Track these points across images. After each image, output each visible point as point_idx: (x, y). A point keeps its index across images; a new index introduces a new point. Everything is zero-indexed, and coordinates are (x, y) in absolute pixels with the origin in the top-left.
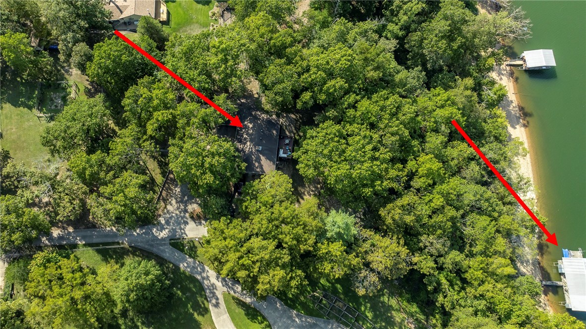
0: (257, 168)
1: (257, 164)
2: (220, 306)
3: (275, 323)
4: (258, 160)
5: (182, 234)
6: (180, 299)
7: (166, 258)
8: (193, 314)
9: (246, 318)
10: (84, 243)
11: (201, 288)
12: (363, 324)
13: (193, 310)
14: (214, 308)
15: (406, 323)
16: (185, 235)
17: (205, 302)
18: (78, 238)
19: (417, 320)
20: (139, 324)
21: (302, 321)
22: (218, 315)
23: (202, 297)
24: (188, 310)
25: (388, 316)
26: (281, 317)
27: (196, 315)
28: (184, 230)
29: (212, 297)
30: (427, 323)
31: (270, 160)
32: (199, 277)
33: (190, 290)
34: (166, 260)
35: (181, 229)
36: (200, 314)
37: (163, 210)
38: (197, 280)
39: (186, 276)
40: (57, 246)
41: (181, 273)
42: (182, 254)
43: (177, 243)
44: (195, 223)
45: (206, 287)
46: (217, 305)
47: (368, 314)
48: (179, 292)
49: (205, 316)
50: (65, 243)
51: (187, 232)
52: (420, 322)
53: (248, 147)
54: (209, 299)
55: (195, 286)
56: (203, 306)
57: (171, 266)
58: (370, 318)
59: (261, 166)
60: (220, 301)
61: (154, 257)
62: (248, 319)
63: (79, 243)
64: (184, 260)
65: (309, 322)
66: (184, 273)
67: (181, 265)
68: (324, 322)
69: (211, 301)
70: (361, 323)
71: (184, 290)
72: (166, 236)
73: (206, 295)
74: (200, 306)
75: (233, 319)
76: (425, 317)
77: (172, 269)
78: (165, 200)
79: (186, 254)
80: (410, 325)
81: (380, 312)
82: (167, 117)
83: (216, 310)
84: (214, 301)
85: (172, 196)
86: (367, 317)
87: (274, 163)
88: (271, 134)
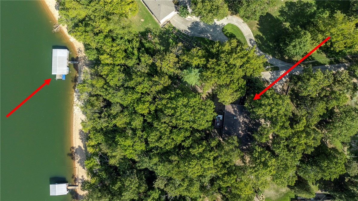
0: (235, 107)
1: (236, 109)
2: (249, 40)
3: (221, 33)
4: (235, 111)
5: (272, 73)
6: (270, 42)
7: (280, 61)
8: (263, 35)
9: (235, 35)
10: (326, 66)
11: (259, 47)
12: (174, 36)
13: (263, 37)
14: (252, 39)
15: (153, 37)
16: (271, 72)
17: (257, 41)
18: (329, 68)
19: (146, 40)
20: (290, 29)
21: (206, 35)
22: (250, 35)
23: (259, 43)
24: (265, 37)
25: (161, 40)
26: (217, 36)
27: (261, 35)
28: (272, 75)
29: (253, 44)
30: (141, 38)
31: (228, 112)
32: (261, 52)
33: (265, 46)
34: (280, 59)
35: (273, 76)
36: (259, 35)
37: (284, 85)
38: (262, 51)
39: (268, 53)
40: (340, 63)
41: (271, 54)
42: (271, 63)
43: (276, 69)
44: (266, 79)
45: (257, 48)
46: (251, 40)
47: (171, 41)
48: (271, 45)
49: (256, 35)
50: (336, 65)
51: (270, 74)
52: (145, 39)
53: (241, 119)
54: (255, 42)
55: (263, 48)
56: (258, 39)
57: (277, 57)
58: (171, 39)
59: (233, 108)
60: (249, 42)
61: (287, 61)
62: (234, 34)
63: (328, 66)
64: (270, 60)
65: (203, 34)
66: (269, 54)
67: (271, 58)
68: (195, 35)
70: (176, 36)
71: (268, 46)
72: (281, 72)
73: (257, 44)
75: (242, 34)
76: (142, 41)
77: (276, 56)
78: (284, 90)
79: (269, 63)
80: (150, 37)
81: (165, 42)
84: (252, 42)
85: (280, 93)
86: (172, 39)
87: (226, 111)
88: (228, 127)
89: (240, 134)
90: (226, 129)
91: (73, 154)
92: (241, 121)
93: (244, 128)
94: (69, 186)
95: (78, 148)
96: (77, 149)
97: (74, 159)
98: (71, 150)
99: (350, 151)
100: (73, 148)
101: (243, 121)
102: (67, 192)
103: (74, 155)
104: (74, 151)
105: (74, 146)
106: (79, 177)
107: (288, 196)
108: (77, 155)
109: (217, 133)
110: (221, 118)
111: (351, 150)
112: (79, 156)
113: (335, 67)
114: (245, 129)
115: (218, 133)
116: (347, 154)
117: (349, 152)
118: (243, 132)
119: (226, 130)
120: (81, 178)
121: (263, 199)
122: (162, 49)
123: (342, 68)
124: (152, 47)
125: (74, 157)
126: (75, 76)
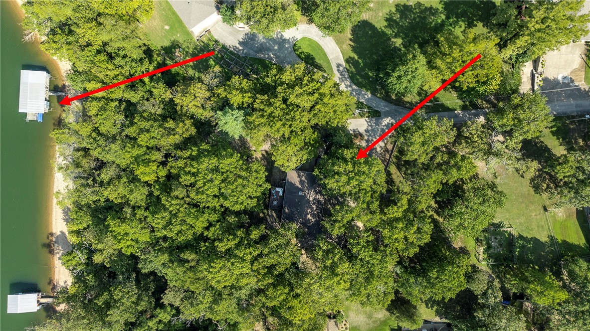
0: (303, 175)
1: (303, 179)
2: (336, 65)
3: (291, 52)
4: (301, 182)
5: (370, 122)
6: (370, 69)
7: (384, 101)
8: (358, 58)
9: (314, 56)
10: (456, 112)
11: (352, 78)
12: (217, 55)
13: (359, 61)
14: (341, 64)
15: (182, 56)
16: (367, 120)
17: (348, 68)
18: (461, 115)
19: (173, 60)
20: (403, 49)
21: (268, 55)
22: (337, 58)
23: (351, 71)
24: (363, 61)
25: (196, 61)
26: (285, 57)
27: (356, 58)
28: (368, 125)
29: (343, 71)
30: (164, 57)
31: (291, 183)
32: (354, 87)
33: (362, 77)
34: (383, 99)
35: (371, 126)
36: (353, 59)
37: (388, 142)
38: (355, 84)
39: (366, 88)
40: (479, 108)
41: (370, 89)
42: (370, 105)
43: (375, 114)
44: (358, 131)
45: (348, 79)
46: (339, 66)
47: (213, 63)
48: (371, 75)
49: (348, 57)
50: (473, 111)
51: (366, 123)
52: (170, 58)
53: (311, 196)
54: (346, 70)
55: (358, 80)
56: (351, 65)
57: (378, 95)
58: (211, 60)
59: (299, 176)
60: (336, 69)
61: (394, 102)
62: (312, 55)
63: (460, 112)
64: (368, 100)
65: (262, 54)
66: (367, 90)
67: (370, 96)
68: (249, 54)
69: (344, 69)
70: (219, 56)
71: (366, 77)
72: (384, 119)
73: (348, 73)
74: (352, 64)
75: (325, 55)
76: (166, 62)
77: (378, 93)
78: (387, 150)
79: (366, 105)
80: (179, 55)
81: (203, 64)
82: (389, 210)
83: (339, 62)
84: (341, 69)
85: (381, 154)
86: (214, 61)
87: (288, 181)
88: (290, 208)
89: (309, 219)
90: (287, 211)
91: (52, 245)
92: (311, 199)
93: (316, 210)
94: (42, 297)
95: (60, 235)
96: (57, 237)
97: (54, 252)
98: (48, 238)
99: (488, 254)
100: (52, 234)
101: (314, 199)
102: (38, 308)
103: (54, 246)
104: (54, 240)
105: (54, 231)
106: (60, 283)
107: (386, 325)
108: (58, 246)
109: (275, 217)
110: (281, 194)
111: (490, 252)
112: (61, 249)
113: (470, 115)
114: (317, 212)
115: (277, 217)
116: (483, 259)
117: (486, 256)
118: (314, 217)
119: (286, 213)
120: (64, 285)
121: (346, 328)
122: (197, 76)
123: (481, 117)
124: (181, 72)
125: (53, 250)
126: (59, 116)
